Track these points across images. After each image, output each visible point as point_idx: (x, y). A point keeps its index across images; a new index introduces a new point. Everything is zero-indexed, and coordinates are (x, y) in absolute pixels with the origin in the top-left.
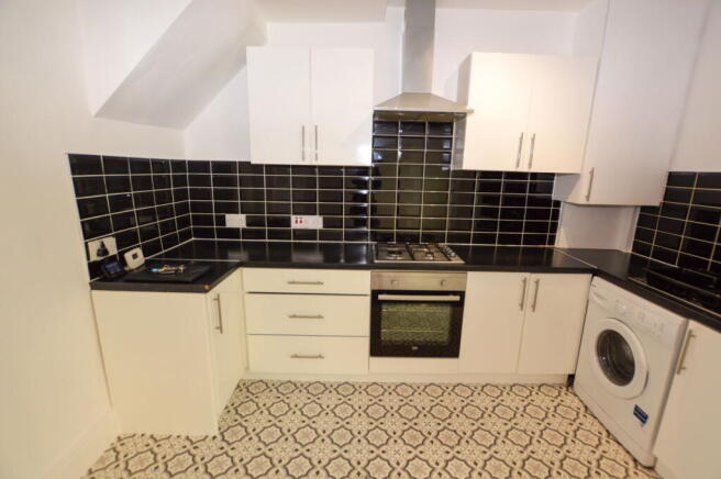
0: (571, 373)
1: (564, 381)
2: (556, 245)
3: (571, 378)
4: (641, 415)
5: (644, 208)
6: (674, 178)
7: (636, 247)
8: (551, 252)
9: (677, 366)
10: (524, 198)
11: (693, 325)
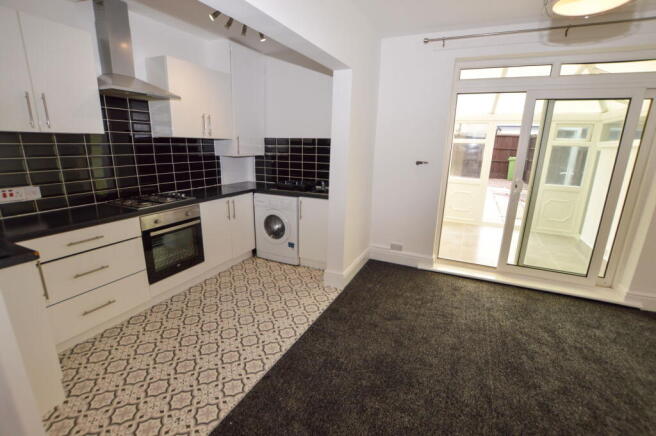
0: (253, 248)
1: (251, 254)
2: (223, 183)
3: (254, 252)
4: (291, 245)
5: (257, 157)
6: (268, 141)
7: (258, 178)
8: (220, 187)
9: (299, 217)
10: (186, 156)
11: (301, 198)
